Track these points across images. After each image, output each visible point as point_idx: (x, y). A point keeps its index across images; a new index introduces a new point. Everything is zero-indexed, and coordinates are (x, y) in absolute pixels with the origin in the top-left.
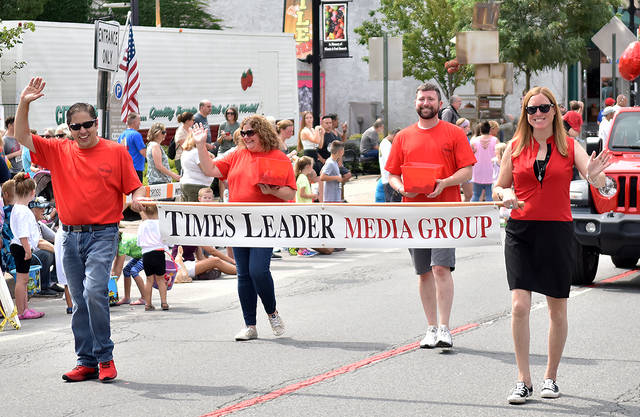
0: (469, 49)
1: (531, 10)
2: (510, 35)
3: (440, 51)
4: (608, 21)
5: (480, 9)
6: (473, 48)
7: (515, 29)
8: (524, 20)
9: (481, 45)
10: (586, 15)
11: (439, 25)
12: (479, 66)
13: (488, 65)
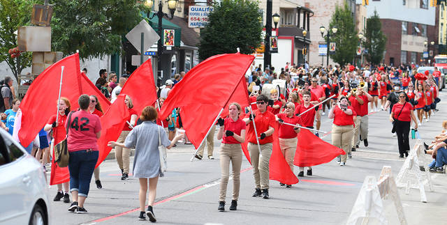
0: (27, 39)
1: (79, 12)
2: (62, 30)
3: (11, 39)
4: (138, 23)
5: (38, 10)
6: (31, 39)
7: (66, 25)
8: (75, 19)
9: (37, 37)
10: (121, 17)
11: (11, 19)
12: (36, 53)
13: (42, 53)
